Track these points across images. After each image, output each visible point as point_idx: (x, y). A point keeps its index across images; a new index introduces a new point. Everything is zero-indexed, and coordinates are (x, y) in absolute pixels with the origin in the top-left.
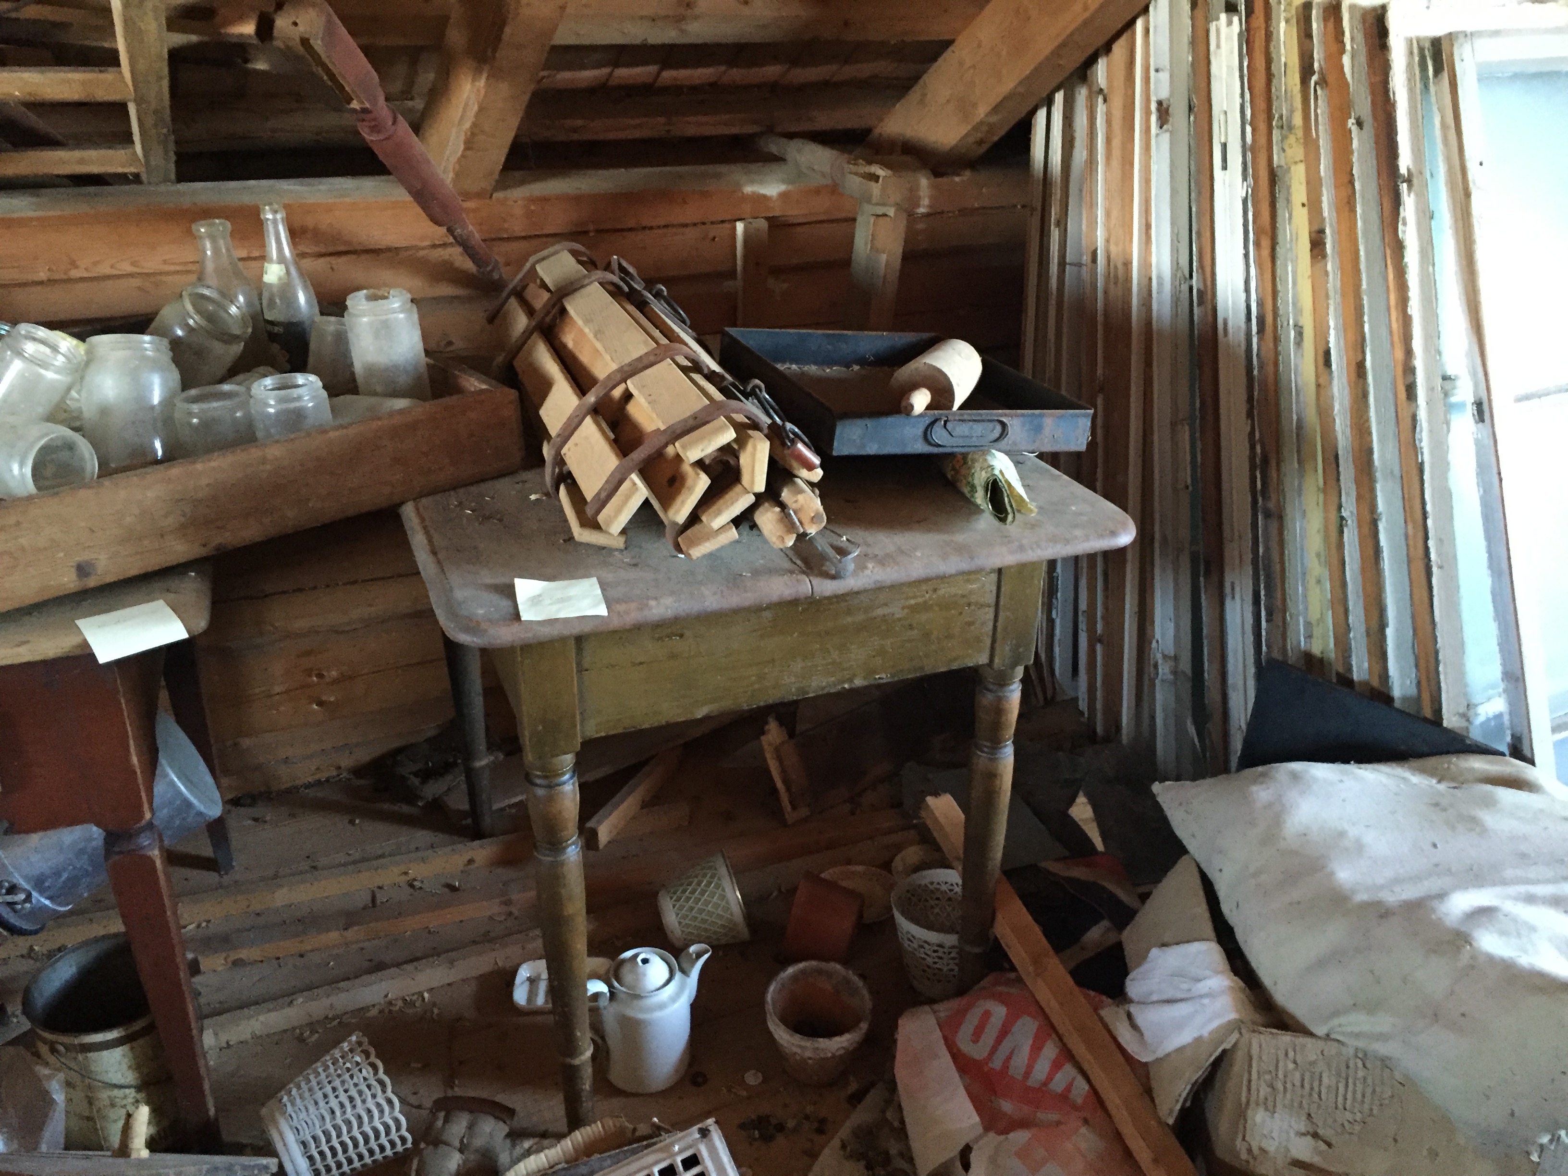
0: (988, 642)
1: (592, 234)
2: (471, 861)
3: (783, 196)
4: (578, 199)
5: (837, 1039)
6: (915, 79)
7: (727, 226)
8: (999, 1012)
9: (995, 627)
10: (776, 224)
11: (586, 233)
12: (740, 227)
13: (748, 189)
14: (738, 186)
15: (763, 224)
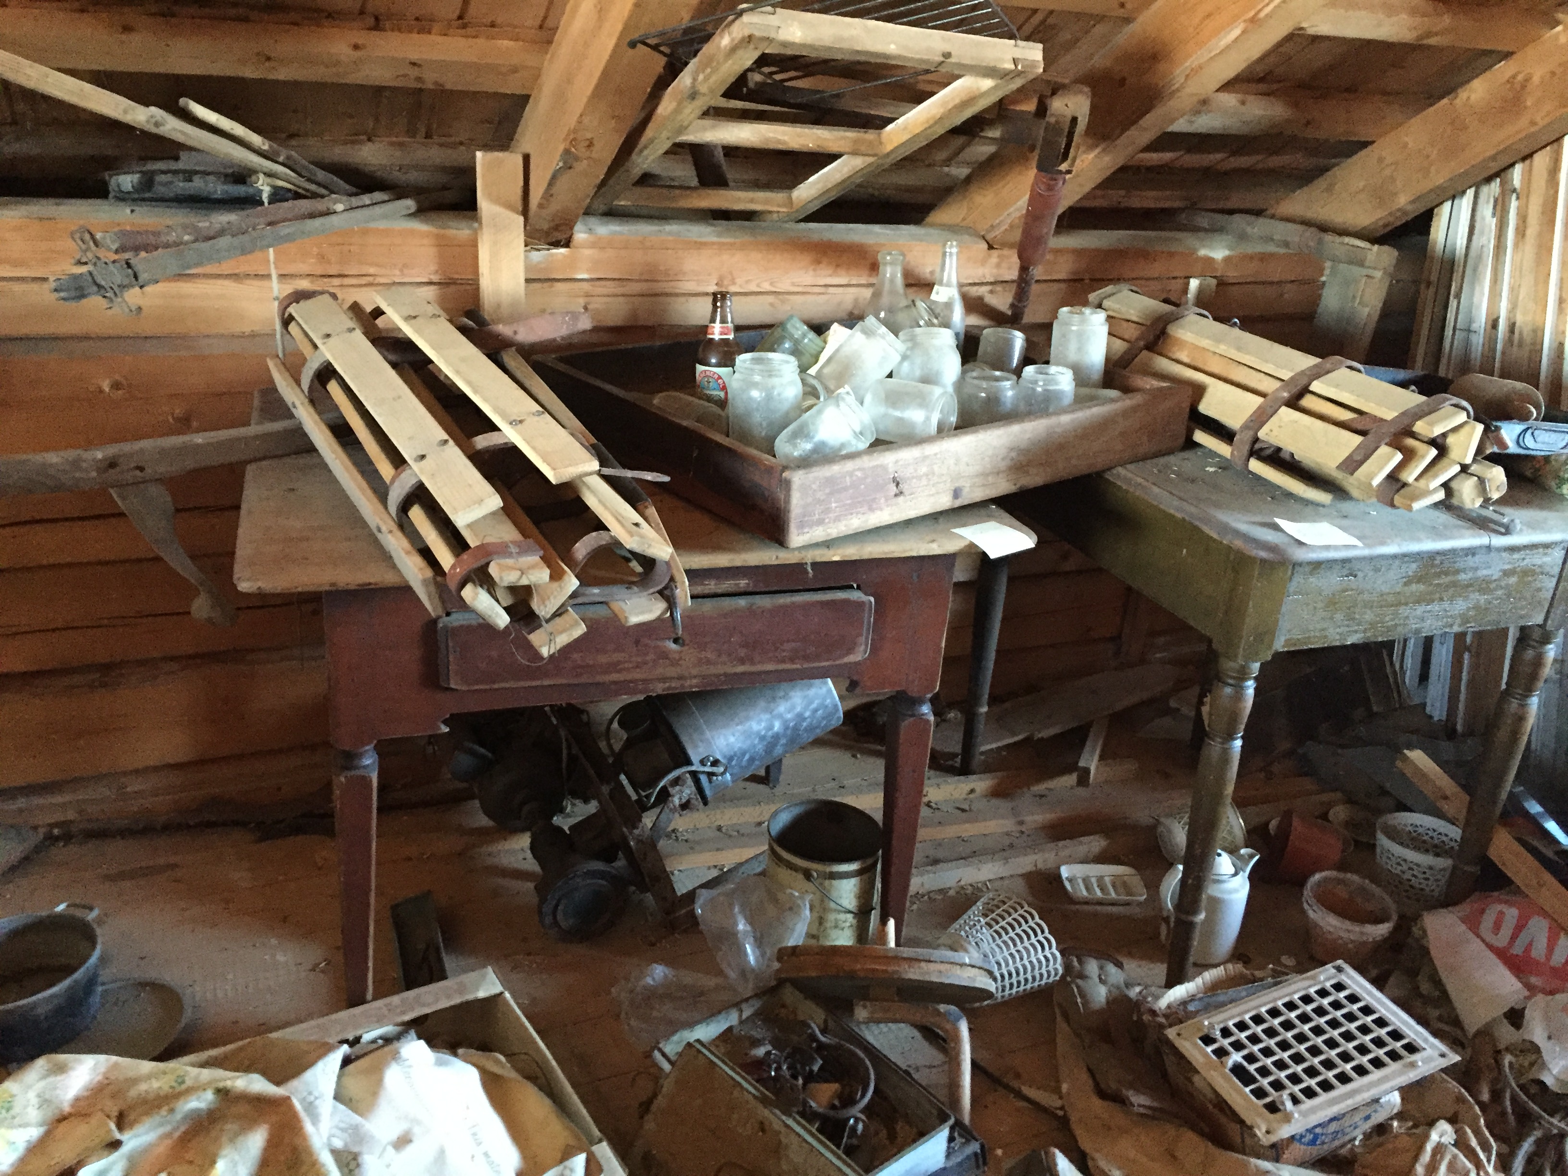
0: (1546, 606)
1: (1087, 281)
2: (972, 791)
3: (1227, 260)
4: (1079, 253)
5: (1381, 926)
6: (1323, 171)
7: (1180, 281)
8: (1512, 914)
9: (1554, 594)
10: (1222, 283)
11: (1082, 280)
12: (1194, 284)
13: (1203, 252)
14: (1194, 251)
15: (1214, 282)
